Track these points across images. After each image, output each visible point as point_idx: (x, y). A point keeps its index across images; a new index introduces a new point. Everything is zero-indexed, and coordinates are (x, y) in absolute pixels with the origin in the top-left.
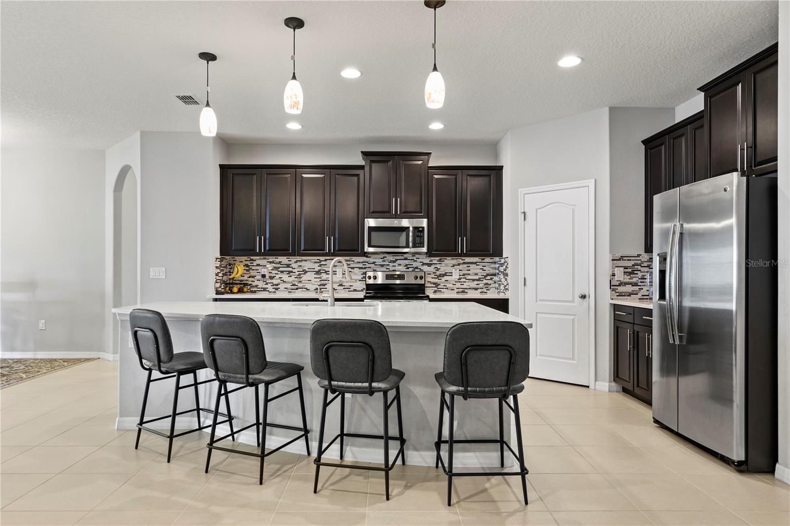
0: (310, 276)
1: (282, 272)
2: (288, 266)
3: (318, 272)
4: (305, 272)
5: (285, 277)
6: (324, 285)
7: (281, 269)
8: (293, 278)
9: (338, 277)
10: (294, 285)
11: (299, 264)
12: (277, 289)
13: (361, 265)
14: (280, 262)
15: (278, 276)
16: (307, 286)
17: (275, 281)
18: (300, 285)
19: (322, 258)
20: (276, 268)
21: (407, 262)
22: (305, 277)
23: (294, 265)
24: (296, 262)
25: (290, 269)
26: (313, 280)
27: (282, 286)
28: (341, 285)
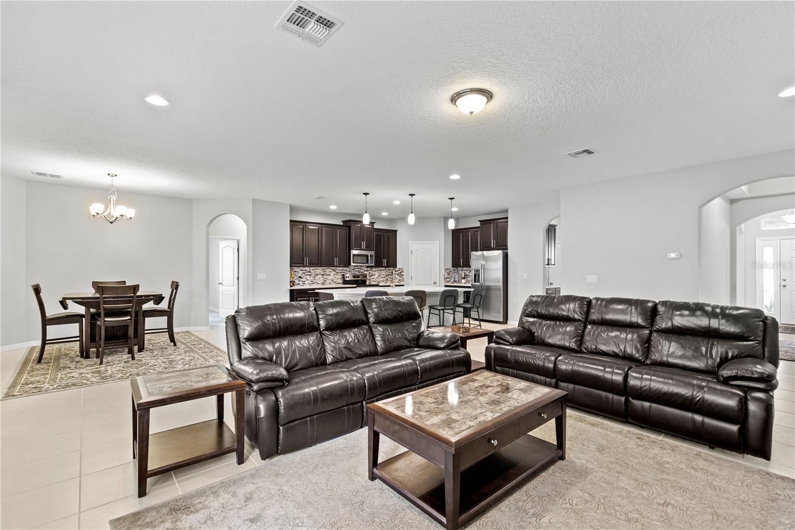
0: (319, 277)
1: (307, 275)
2: (309, 272)
3: (323, 275)
4: (317, 275)
5: (308, 277)
6: (325, 281)
7: (306, 274)
8: (312, 278)
9: (332, 277)
10: (312, 281)
11: (314, 270)
12: (304, 284)
13: (340, 271)
14: (306, 270)
15: (304, 277)
16: (318, 282)
17: (303, 280)
18: (315, 281)
19: (324, 268)
20: (304, 273)
21: (359, 270)
22: (317, 277)
23: (312, 272)
24: (313, 270)
25: (310, 274)
26: (321, 279)
27: (307, 282)
28: (332, 281)
